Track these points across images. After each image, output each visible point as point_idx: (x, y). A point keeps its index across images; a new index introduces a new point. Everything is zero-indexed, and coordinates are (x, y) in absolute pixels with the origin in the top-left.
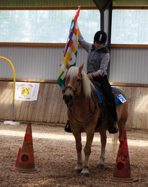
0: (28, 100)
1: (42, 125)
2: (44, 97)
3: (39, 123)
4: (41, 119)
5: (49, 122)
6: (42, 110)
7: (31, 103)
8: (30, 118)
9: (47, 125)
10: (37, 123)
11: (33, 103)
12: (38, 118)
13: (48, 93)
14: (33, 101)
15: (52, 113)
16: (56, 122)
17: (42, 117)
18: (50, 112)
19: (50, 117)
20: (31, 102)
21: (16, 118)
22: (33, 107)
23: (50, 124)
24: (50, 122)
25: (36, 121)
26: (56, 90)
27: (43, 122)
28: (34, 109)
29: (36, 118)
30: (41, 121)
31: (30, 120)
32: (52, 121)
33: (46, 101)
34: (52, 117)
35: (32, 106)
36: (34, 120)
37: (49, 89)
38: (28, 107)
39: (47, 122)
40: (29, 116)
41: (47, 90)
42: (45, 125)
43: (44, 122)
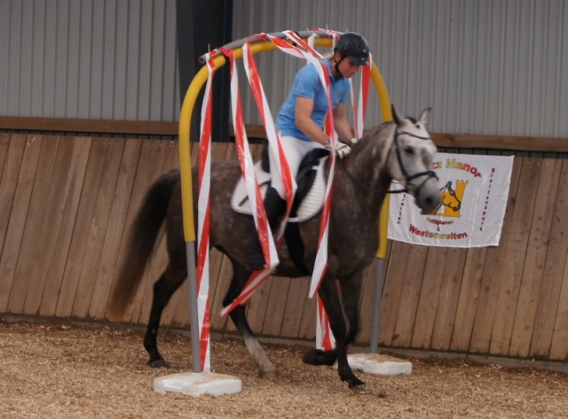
0: (454, 244)
1: (527, 371)
2: (534, 228)
3: (513, 363)
4: (521, 344)
5: (563, 357)
6: (526, 295)
7: (468, 260)
8: (467, 334)
9: (550, 373)
10: (498, 365)
11: (482, 261)
12: (508, 336)
13: (555, 209)
14: (480, 250)
17: (528, 334)
18: (564, 306)
20: (469, 255)
21: (395, 337)
22: (481, 280)
25: (495, 349)
27: (529, 358)
28: (487, 289)
29: (498, 336)
30: (524, 353)
31: (465, 348)
33: (544, 249)
35: (478, 275)
36: (486, 345)
37: (559, 191)
38: (455, 280)
39: (551, 357)
40: (459, 324)
41: (549, 195)
42: (540, 371)
43: (538, 358)
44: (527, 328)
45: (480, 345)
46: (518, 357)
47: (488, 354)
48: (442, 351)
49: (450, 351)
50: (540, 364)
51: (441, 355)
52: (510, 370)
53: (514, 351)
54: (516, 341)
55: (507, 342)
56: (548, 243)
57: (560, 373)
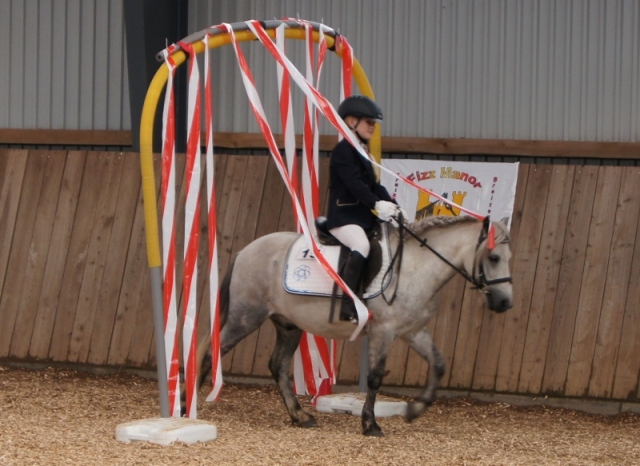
1: (540, 409)
2: (544, 244)
3: (523, 401)
4: (531, 380)
5: (581, 393)
6: (535, 322)
8: (468, 368)
9: (566, 411)
10: (504, 404)
12: (516, 370)
13: (568, 224)
15: (598, 341)
16: (620, 392)
17: (539, 367)
18: (581, 334)
19: (582, 366)
23: (585, 406)
24: (586, 396)
25: (502, 386)
26: (618, 206)
27: (541, 394)
28: (491, 316)
29: (504, 370)
30: (535, 389)
31: (466, 385)
32: (595, 390)
33: (556, 269)
34: (596, 364)
35: (480, 300)
37: (572, 202)
38: (453, 306)
39: (567, 393)
41: (560, 206)
42: (555, 409)
45: (485, 381)
46: (528, 394)
47: (493, 391)
50: (554, 402)
52: (520, 409)
53: (523, 387)
55: (515, 377)
56: (560, 262)
57: (578, 412)
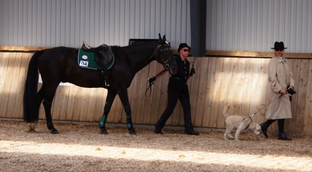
36: (78, 118)
40: (68, 111)
43: (96, 121)
44: (92, 112)
48: (63, 120)
49: (65, 120)
51: (62, 122)
54: (88, 116)
